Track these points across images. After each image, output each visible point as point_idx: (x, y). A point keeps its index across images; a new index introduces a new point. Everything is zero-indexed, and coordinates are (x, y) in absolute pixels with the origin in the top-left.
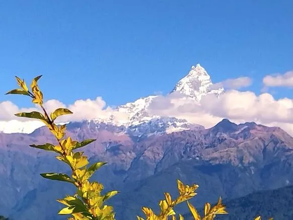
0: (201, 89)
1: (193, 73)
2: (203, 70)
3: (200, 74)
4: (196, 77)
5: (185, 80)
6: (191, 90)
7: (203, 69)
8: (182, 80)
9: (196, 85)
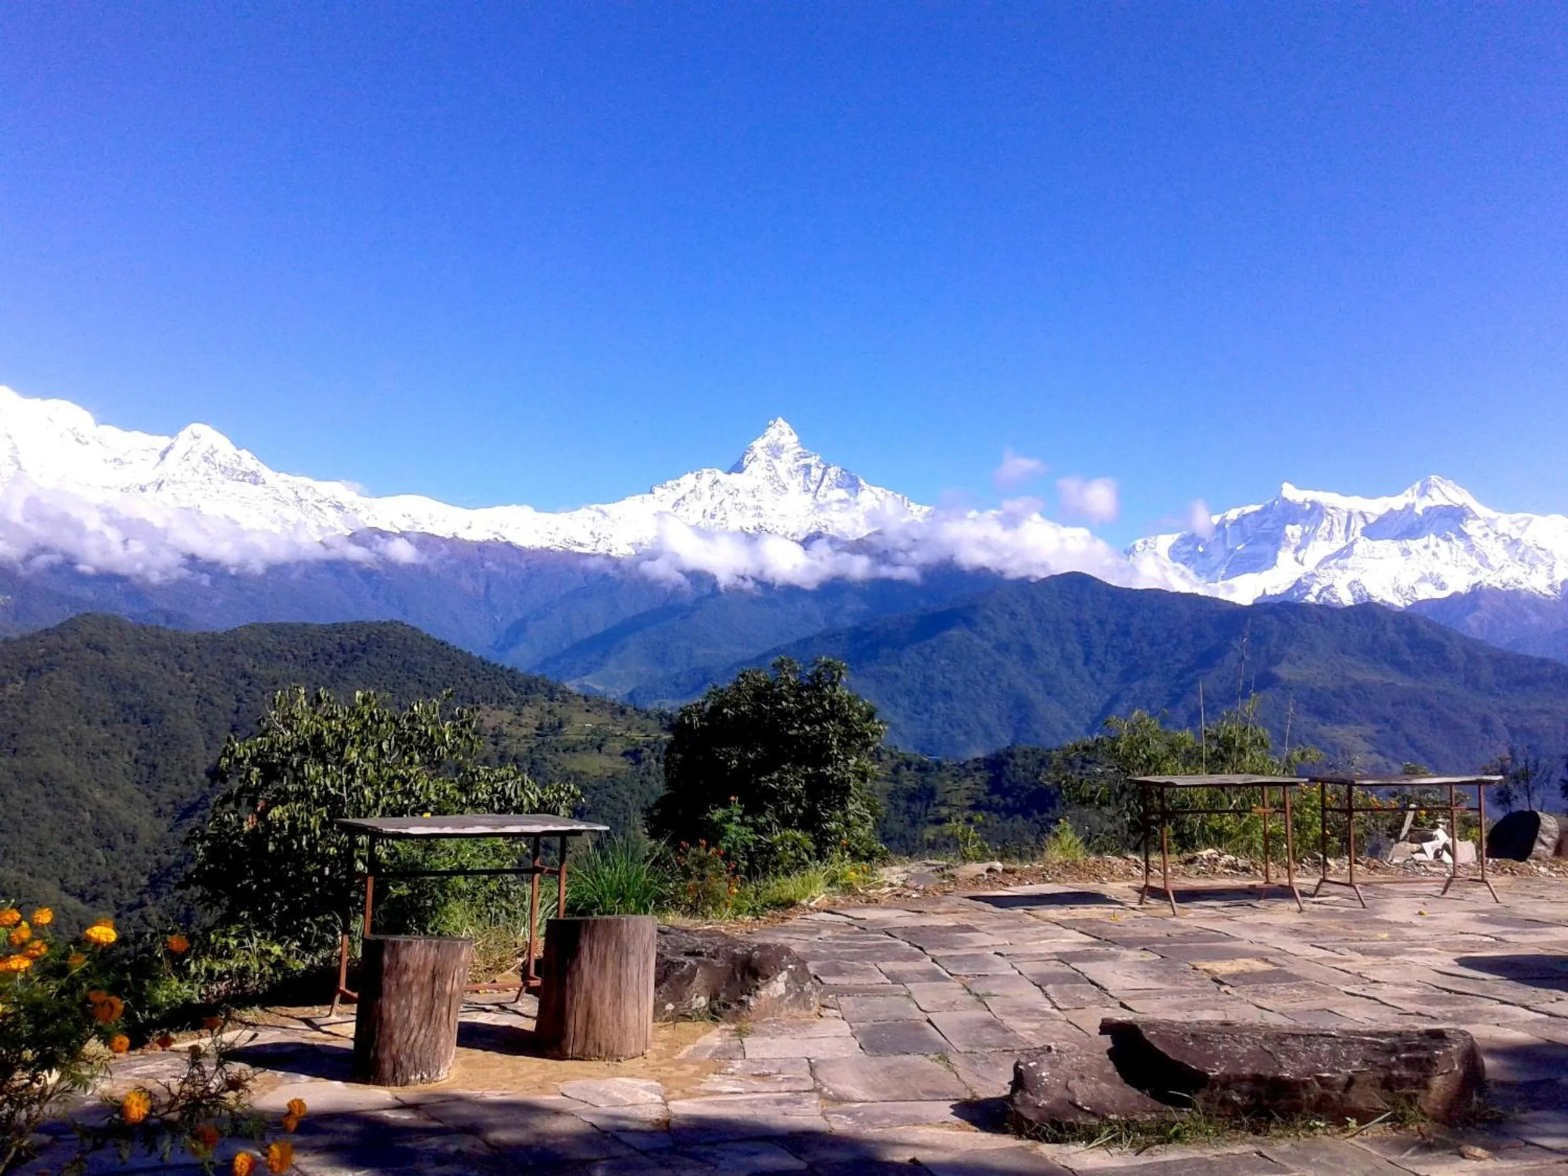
0: (784, 456)
1: (772, 434)
2: (786, 427)
3: (782, 433)
4: (775, 438)
5: (758, 444)
6: (768, 458)
7: (787, 425)
8: (755, 444)
9: (776, 451)
